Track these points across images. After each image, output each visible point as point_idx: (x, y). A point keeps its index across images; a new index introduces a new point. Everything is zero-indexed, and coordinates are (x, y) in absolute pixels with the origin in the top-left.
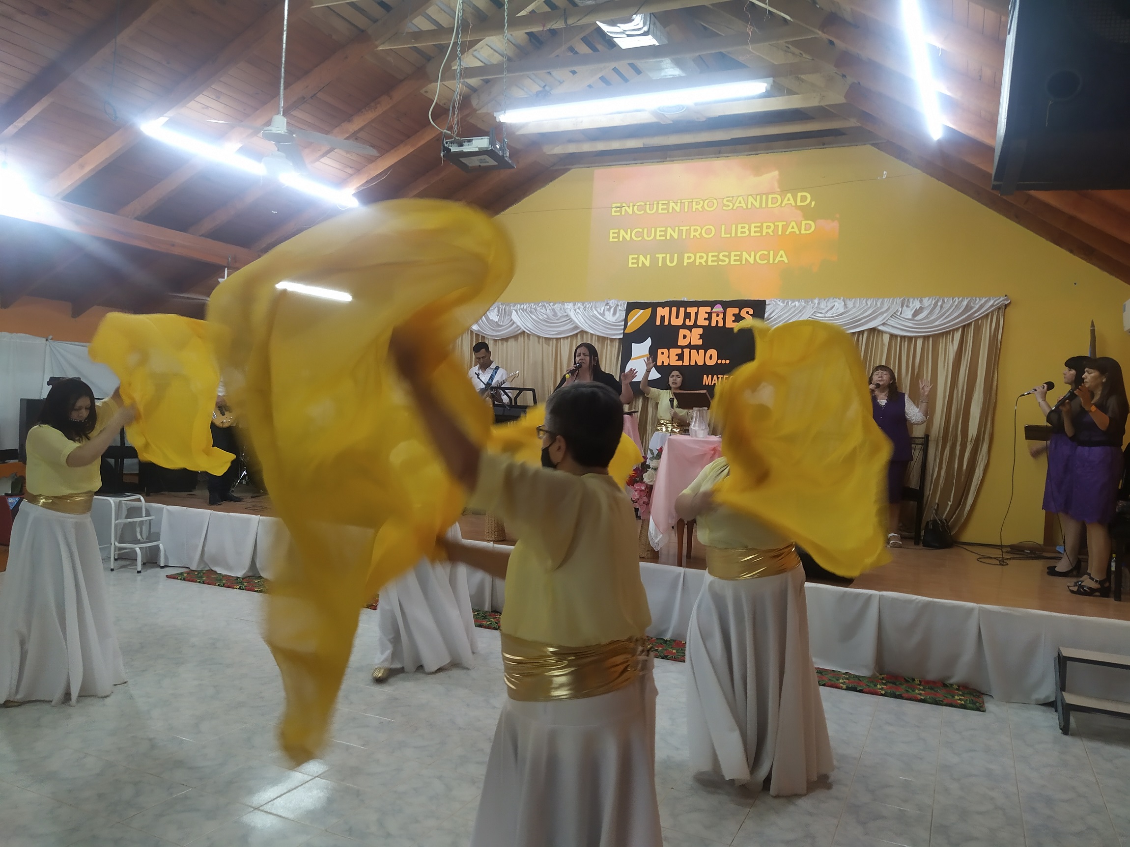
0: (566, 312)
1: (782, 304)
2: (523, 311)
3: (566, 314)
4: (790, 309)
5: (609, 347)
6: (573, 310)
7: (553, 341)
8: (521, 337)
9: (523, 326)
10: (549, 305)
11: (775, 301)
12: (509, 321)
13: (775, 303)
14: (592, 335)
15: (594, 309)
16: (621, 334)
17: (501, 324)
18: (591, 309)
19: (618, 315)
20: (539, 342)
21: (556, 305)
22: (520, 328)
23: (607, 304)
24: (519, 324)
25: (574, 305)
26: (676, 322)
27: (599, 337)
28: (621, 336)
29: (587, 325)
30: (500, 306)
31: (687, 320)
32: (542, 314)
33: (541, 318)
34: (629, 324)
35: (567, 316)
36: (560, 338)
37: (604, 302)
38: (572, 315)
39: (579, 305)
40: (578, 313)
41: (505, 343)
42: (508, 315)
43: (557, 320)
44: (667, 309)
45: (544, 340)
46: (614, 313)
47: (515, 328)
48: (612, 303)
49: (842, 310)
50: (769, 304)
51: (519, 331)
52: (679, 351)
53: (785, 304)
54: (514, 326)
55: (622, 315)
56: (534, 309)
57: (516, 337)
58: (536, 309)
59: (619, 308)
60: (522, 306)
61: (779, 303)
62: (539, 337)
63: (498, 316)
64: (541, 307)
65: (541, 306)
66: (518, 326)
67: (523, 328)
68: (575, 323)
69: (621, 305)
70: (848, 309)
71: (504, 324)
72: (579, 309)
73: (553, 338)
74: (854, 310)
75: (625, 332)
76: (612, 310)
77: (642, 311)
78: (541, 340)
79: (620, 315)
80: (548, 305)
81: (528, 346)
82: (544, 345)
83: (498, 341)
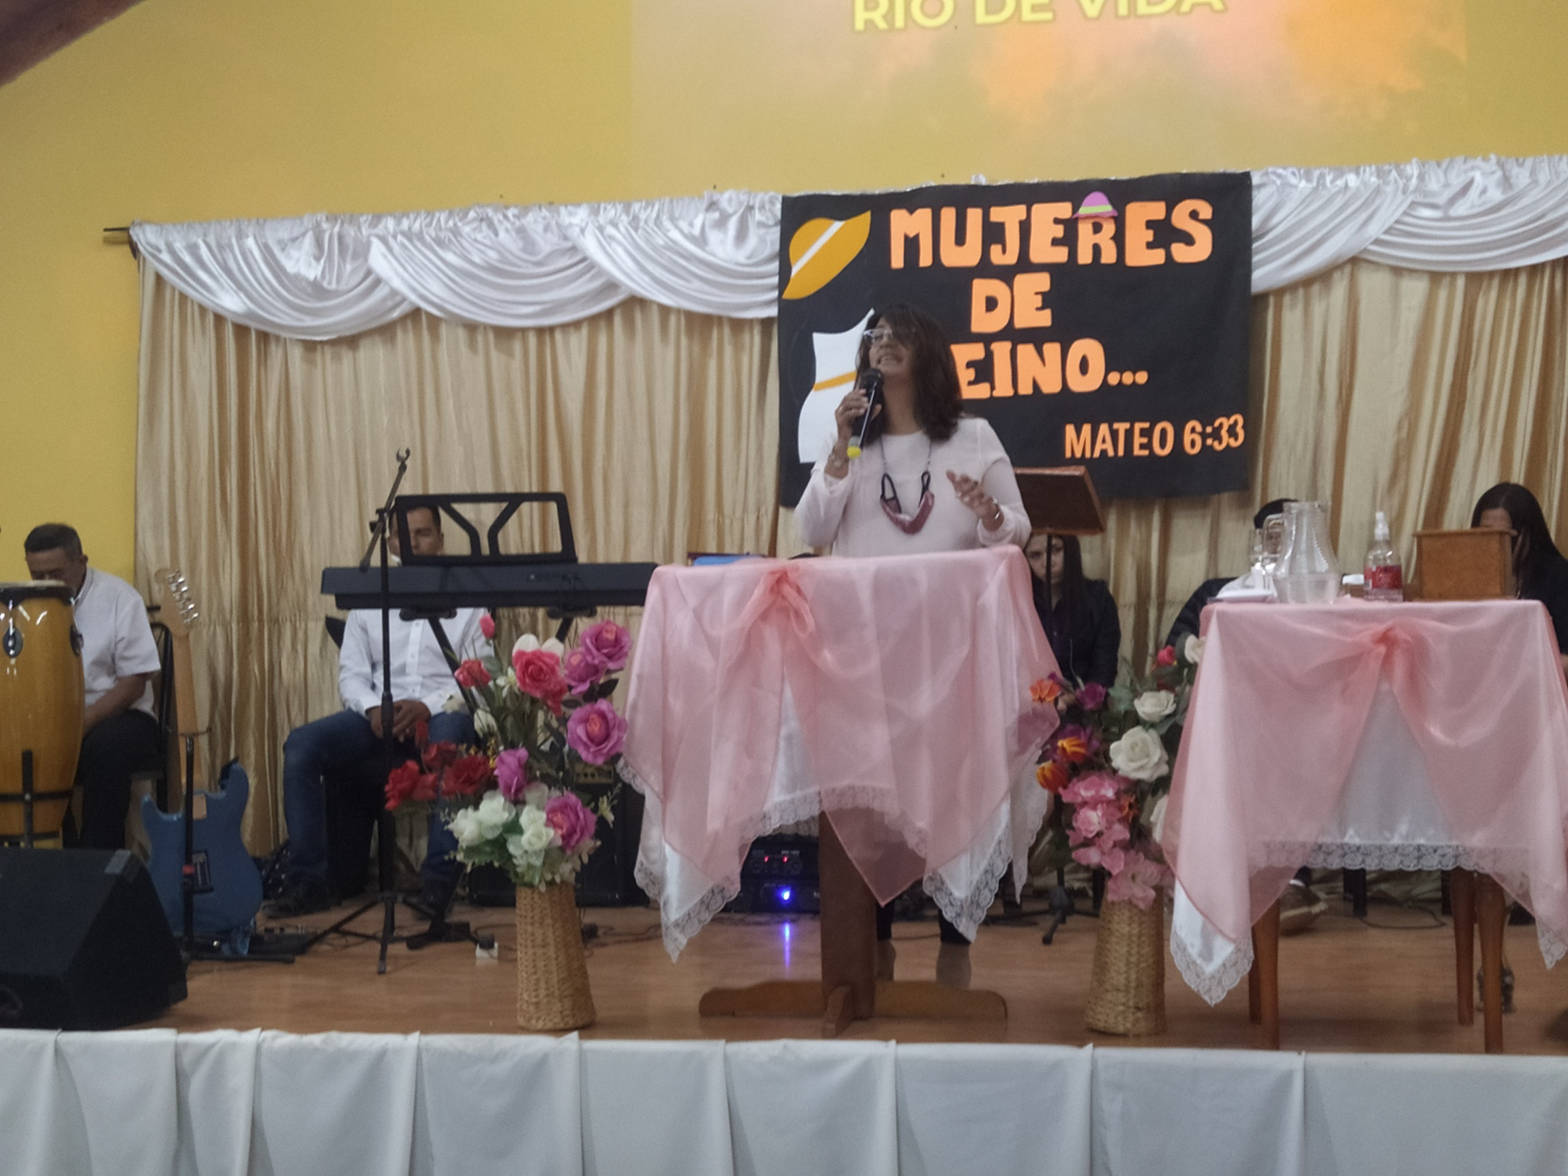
0: (566, 238)
1: (1303, 184)
2: (410, 240)
3: (568, 244)
4: (1330, 201)
5: (728, 350)
6: (590, 228)
7: (525, 338)
8: (405, 331)
9: (414, 290)
10: (505, 217)
11: (1279, 176)
12: (361, 275)
13: (1279, 182)
14: (665, 310)
15: (667, 224)
16: (768, 303)
17: (333, 286)
18: (656, 224)
19: (752, 241)
20: (472, 345)
21: (530, 217)
22: (404, 299)
23: (712, 206)
24: (397, 283)
25: (595, 212)
26: (954, 257)
27: (690, 316)
28: (773, 312)
29: (647, 279)
30: (325, 226)
31: (995, 250)
32: (479, 246)
33: (477, 260)
34: (795, 270)
35: (574, 249)
36: (551, 329)
37: (701, 197)
38: (591, 245)
39: (611, 213)
40: (612, 238)
41: (347, 355)
42: (355, 256)
43: (539, 264)
44: (924, 215)
45: (491, 336)
46: (741, 236)
47: (384, 300)
48: (730, 200)
49: (1496, 195)
50: (1260, 186)
51: (396, 314)
52: (976, 351)
53: (1315, 184)
54: (381, 292)
55: (769, 238)
56: (451, 230)
57: (386, 331)
58: (456, 232)
59: (758, 216)
60: (405, 224)
61: (1293, 180)
62: (472, 328)
63: (318, 259)
64: (475, 225)
65: (474, 220)
66: (394, 293)
67: (413, 298)
68: (601, 272)
69: (762, 207)
70: (1516, 190)
71: (343, 287)
72: (616, 226)
73: (524, 330)
74: (1535, 194)
75: (786, 295)
76: (732, 225)
77: (837, 225)
78: (480, 338)
79: (762, 240)
80: (501, 218)
81: (434, 358)
82: (494, 354)
83: (319, 347)
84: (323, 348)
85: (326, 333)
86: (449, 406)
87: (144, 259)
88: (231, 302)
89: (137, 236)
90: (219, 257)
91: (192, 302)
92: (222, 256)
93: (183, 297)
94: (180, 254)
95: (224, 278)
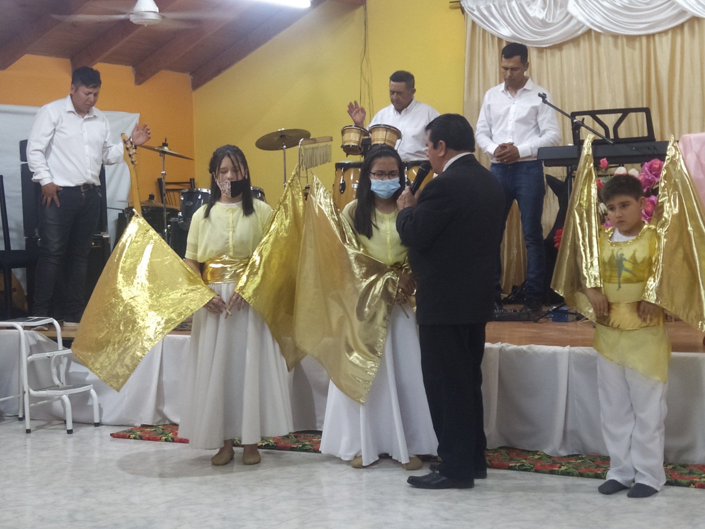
7: (641, 40)
8: (584, 40)
9: (588, 20)
12: (563, 15)
17: (551, 21)
20: (616, 45)
22: (584, 25)
24: (581, 18)
33: (618, 4)
36: (654, 35)
42: (561, 7)
45: (625, 40)
47: (574, 26)
51: (580, 32)
54: (573, 22)
57: (575, 41)
62: (616, 36)
63: (544, 9)
66: (579, 22)
67: (588, 24)
68: (679, 5)
71: (555, 21)
73: (640, 36)
78: (619, 41)
81: (598, 52)
82: (626, 48)
83: (545, 50)
84: (546, 51)
85: (547, 44)
86: (605, 75)
87: (467, 14)
88: (505, 32)
89: (464, 4)
90: (500, 11)
91: (488, 32)
92: (502, 11)
93: (484, 31)
94: (483, 11)
95: (502, 21)
